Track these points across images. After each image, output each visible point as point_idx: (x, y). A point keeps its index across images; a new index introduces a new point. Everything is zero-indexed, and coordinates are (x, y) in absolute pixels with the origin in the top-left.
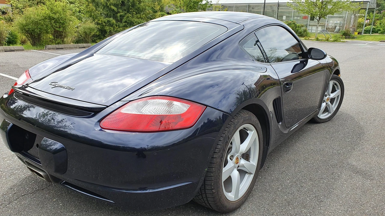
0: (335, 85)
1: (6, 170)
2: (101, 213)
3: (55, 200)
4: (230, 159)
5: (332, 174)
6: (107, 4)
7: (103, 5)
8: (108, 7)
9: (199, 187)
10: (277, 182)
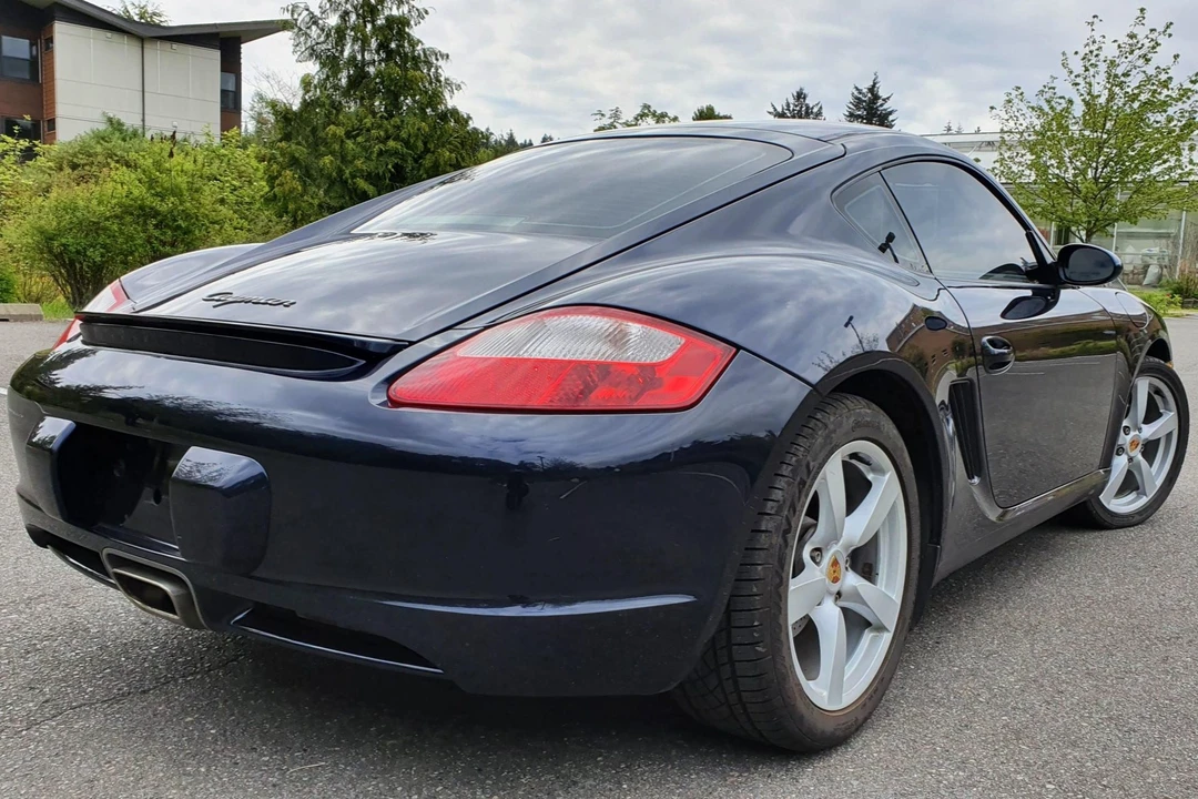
0: (1156, 397)
1: (8, 639)
2: (357, 754)
3: (190, 719)
4: (813, 558)
5: (1165, 660)
6: (340, 172)
7: (329, 177)
8: (346, 182)
9: (705, 637)
10: (973, 680)
